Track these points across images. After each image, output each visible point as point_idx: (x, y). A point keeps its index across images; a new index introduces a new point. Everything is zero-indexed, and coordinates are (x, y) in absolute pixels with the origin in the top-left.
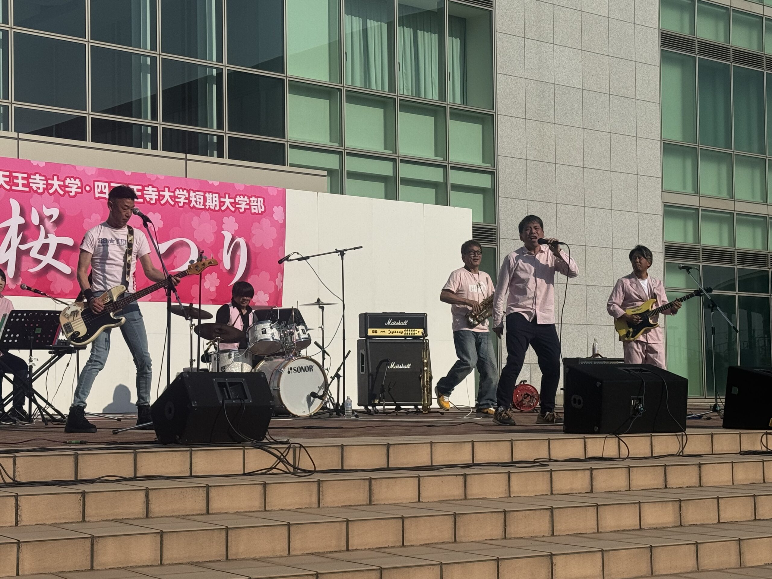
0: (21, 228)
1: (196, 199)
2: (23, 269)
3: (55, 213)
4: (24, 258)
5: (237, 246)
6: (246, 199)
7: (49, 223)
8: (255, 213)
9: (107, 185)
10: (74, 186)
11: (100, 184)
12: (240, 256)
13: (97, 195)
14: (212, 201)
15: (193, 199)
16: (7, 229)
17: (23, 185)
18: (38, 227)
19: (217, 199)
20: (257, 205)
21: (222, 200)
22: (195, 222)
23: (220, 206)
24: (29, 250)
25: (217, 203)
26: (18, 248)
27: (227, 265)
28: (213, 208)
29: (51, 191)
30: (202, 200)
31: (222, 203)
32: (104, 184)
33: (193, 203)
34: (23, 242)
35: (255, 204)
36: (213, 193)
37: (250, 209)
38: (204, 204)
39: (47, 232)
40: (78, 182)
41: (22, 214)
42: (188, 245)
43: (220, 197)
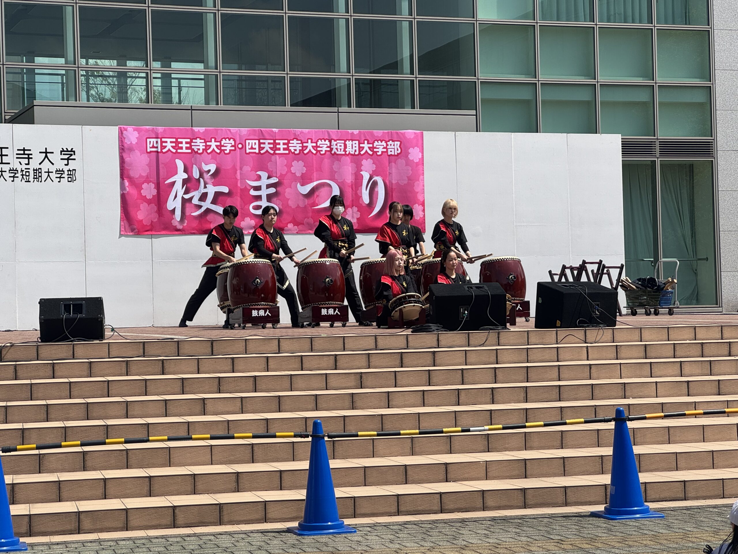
0: (185, 182)
1: (337, 146)
2: (187, 214)
3: (213, 168)
4: (188, 205)
5: (375, 184)
6: (384, 143)
7: (207, 176)
8: (391, 155)
9: (257, 142)
10: (228, 145)
11: (251, 141)
12: (377, 192)
13: (248, 151)
14: (352, 147)
15: (334, 147)
16: (173, 183)
17: (187, 148)
18: (198, 180)
19: (357, 145)
20: (394, 148)
21: (361, 145)
22: (336, 166)
23: (360, 151)
24: (191, 198)
25: (357, 149)
26: (183, 197)
27: (366, 199)
28: (353, 153)
29: (209, 151)
30: (343, 147)
31: (361, 149)
32: (254, 141)
33: (334, 150)
34: (186, 192)
35: (392, 147)
36: (352, 140)
37: (387, 151)
38: (345, 151)
39: (205, 184)
40: (232, 141)
41: (186, 171)
42: (330, 186)
43: (359, 144)
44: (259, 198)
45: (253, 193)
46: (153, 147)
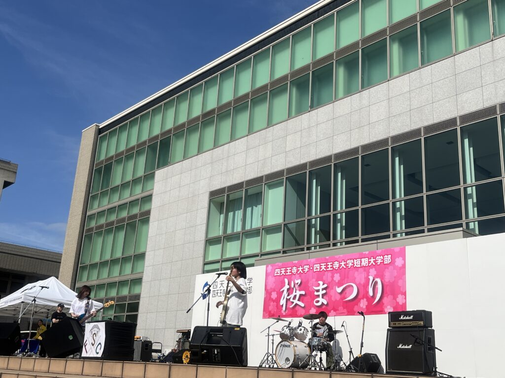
0: (288, 290)
1: (357, 263)
2: (288, 307)
3: (299, 281)
4: (288, 302)
5: (376, 283)
6: (382, 257)
7: (297, 286)
8: (386, 264)
9: (319, 265)
10: (306, 268)
11: (316, 265)
12: (378, 288)
13: (315, 270)
14: (365, 262)
15: (355, 263)
16: (283, 291)
17: (290, 272)
18: (293, 288)
19: (367, 261)
20: (388, 259)
21: (370, 260)
22: (356, 274)
23: (369, 264)
24: (290, 299)
25: (367, 263)
26: (287, 298)
27: (371, 294)
28: (364, 265)
29: (298, 273)
30: (359, 263)
31: (369, 262)
32: (317, 265)
33: (355, 265)
34: (288, 296)
35: (387, 259)
36: (365, 258)
37: (383, 262)
38: (361, 265)
39: (296, 290)
40: (308, 266)
41: (289, 284)
42: (352, 286)
43: (369, 259)
44: (318, 296)
45: (316, 293)
46: (277, 273)
